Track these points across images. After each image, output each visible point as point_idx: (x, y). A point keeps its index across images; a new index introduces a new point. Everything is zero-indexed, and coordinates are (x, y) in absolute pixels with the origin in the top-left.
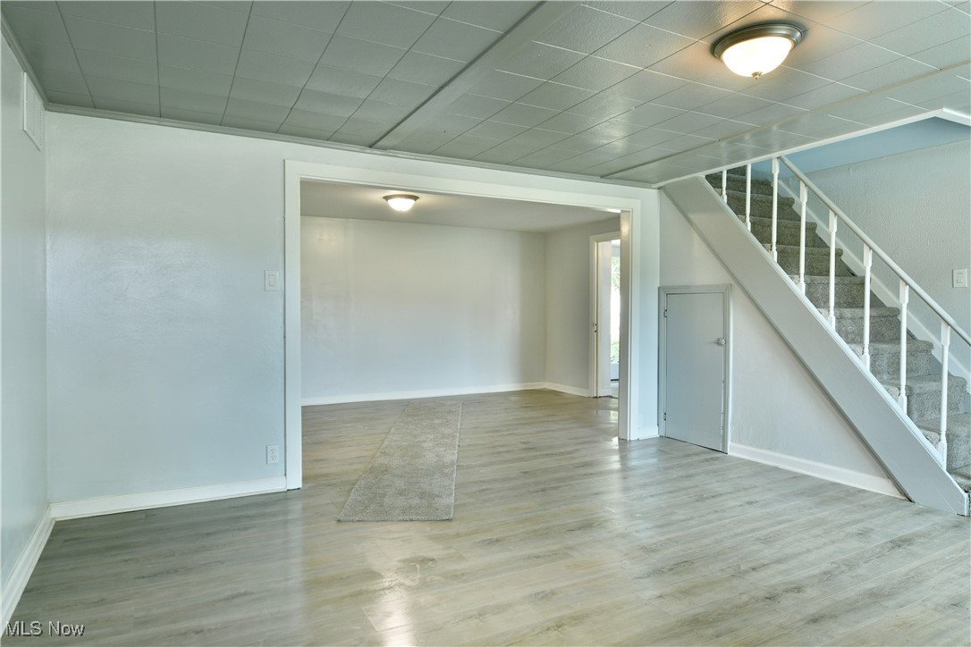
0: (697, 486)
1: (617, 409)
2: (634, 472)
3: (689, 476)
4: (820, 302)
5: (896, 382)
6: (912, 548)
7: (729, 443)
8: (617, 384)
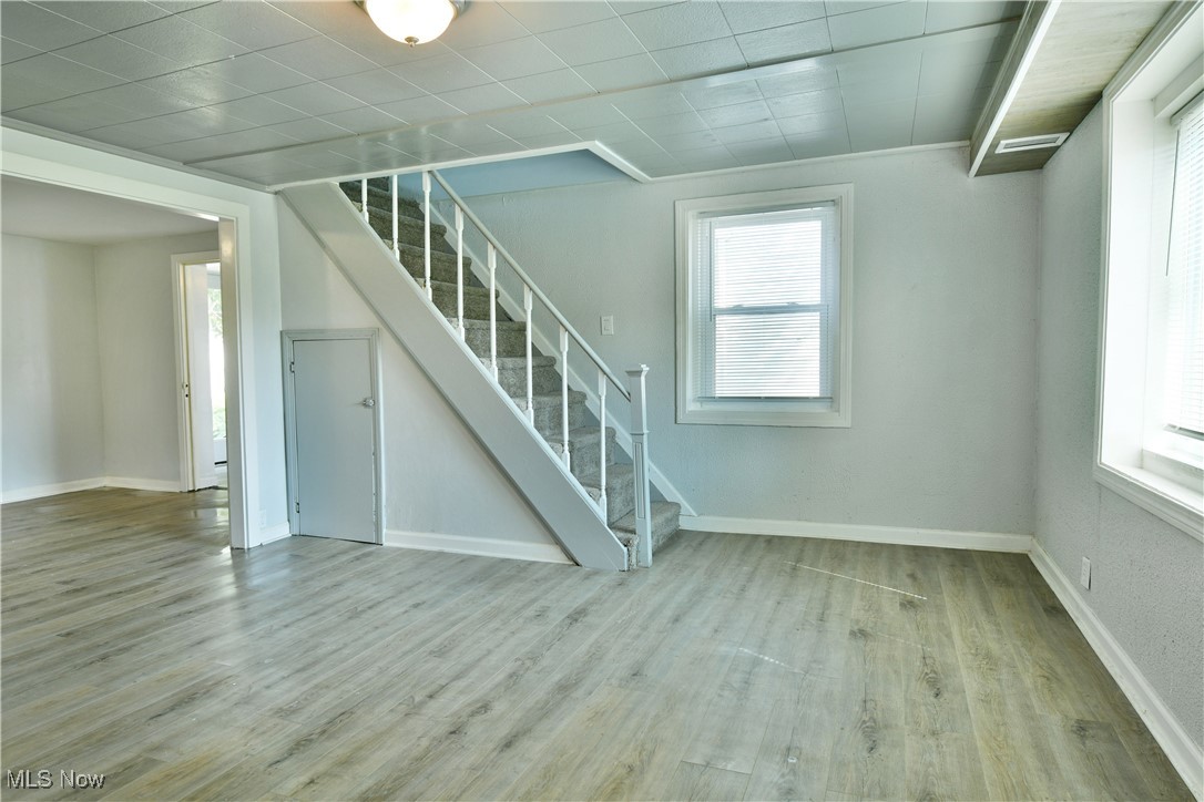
0: (348, 598)
1: (226, 505)
2: (258, 595)
3: (337, 585)
4: (482, 350)
5: (559, 437)
6: (589, 619)
7: (384, 531)
8: (224, 468)
